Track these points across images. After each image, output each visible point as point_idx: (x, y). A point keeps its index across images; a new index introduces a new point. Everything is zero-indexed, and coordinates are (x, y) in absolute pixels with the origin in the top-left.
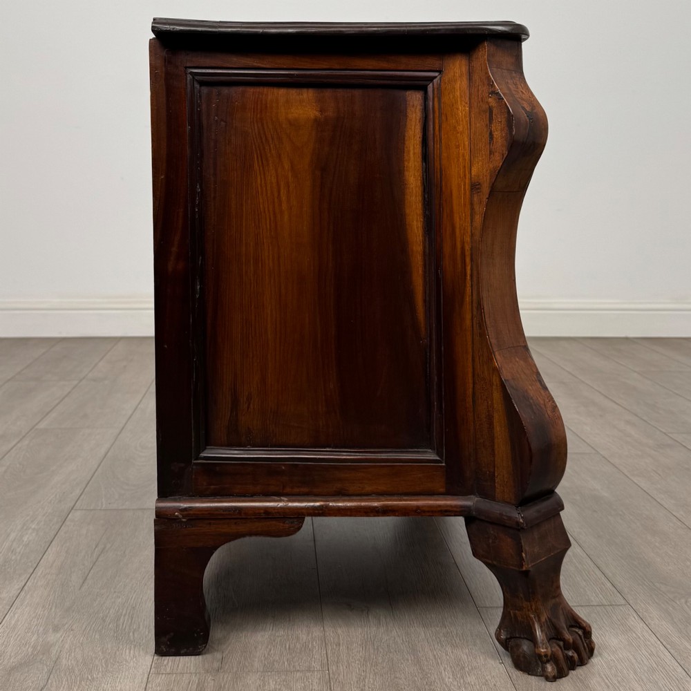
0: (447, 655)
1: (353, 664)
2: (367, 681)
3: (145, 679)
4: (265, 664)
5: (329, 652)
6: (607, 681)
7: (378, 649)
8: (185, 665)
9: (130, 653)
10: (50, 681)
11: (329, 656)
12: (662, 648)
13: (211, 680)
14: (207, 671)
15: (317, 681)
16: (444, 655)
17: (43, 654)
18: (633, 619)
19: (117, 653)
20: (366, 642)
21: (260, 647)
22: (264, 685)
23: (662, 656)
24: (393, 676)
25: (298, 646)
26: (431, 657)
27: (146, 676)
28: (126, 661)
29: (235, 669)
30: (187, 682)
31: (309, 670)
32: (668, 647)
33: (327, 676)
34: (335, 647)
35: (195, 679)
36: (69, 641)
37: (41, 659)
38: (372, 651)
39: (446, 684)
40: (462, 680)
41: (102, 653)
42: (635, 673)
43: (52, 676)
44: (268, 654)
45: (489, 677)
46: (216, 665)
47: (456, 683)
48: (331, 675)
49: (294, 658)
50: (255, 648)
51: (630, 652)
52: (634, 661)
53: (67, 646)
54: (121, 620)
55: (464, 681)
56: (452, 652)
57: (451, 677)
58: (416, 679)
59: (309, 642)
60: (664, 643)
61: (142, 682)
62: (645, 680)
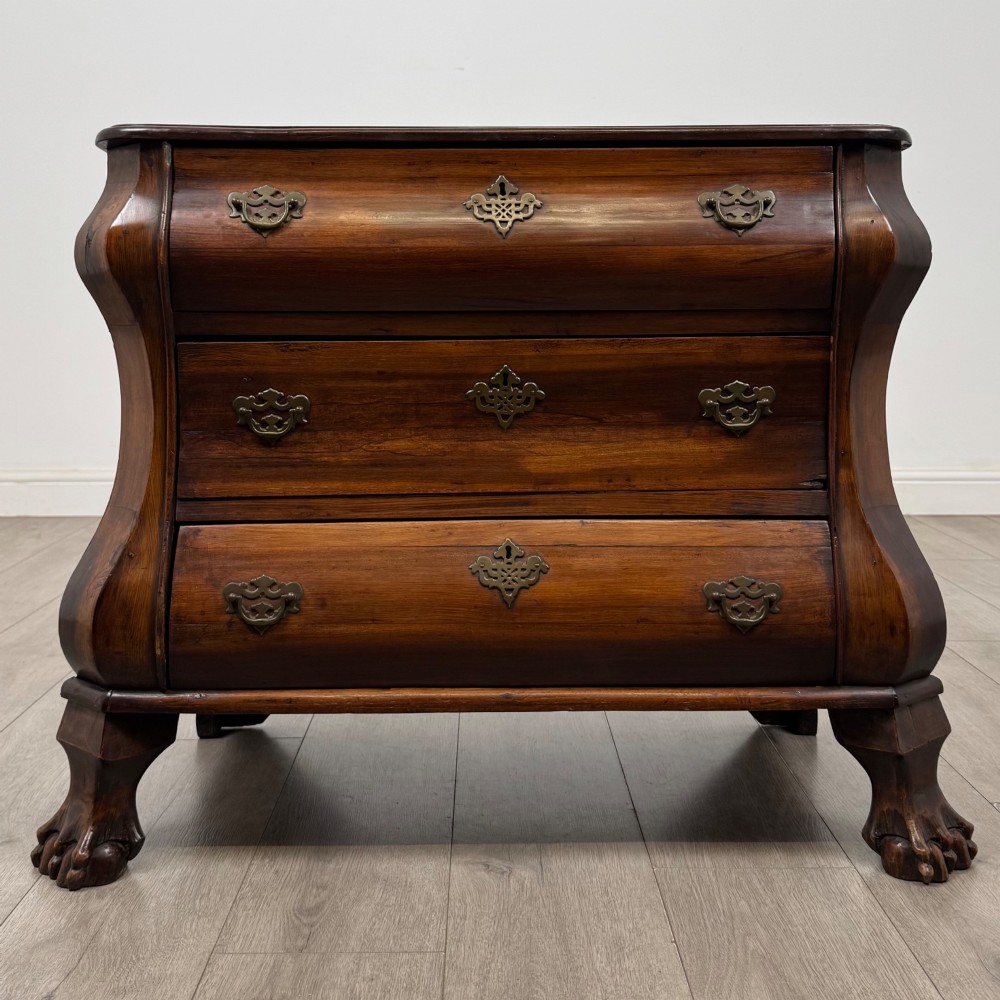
0: (603, 931)
1: (478, 944)
2: (493, 965)
3: (205, 960)
4: (364, 943)
5: (450, 928)
6: (809, 968)
7: (514, 923)
8: (260, 941)
9: (191, 925)
10: (81, 962)
11: (449, 933)
12: (889, 925)
13: (291, 962)
14: (287, 951)
15: (428, 965)
16: (600, 930)
17: (79, 927)
18: (857, 886)
19: (175, 926)
20: (501, 914)
21: (361, 920)
22: (358, 970)
23: (887, 936)
24: (528, 960)
25: (411, 919)
26: (583, 935)
27: (207, 955)
28: (186, 937)
29: (324, 949)
30: (258, 964)
31: (421, 951)
32: (897, 923)
33: (442, 960)
34: (458, 920)
35: (270, 961)
36: (115, 910)
37: (76, 933)
38: (506, 926)
39: (596, 970)
40: (618, 965)
41: (156, 926)
42: (848, 958)
43: (85, 956)
44: (371, 929)
45: (655, 961)
46: (300, 943)
47: (609, 969)
48: (447, 958)
49: (403, 934)
50: (355, 920)
51: (846, 931)
52: (848, 941)
53: (112, 917)
54: (188, 883)
55: (620, 966)
56: (611, 928)
57: (605, 960)
58: (558, 963)
59: (426, 915)
60: (893, 919)
61: (200, 964)
62: (860, 967)
